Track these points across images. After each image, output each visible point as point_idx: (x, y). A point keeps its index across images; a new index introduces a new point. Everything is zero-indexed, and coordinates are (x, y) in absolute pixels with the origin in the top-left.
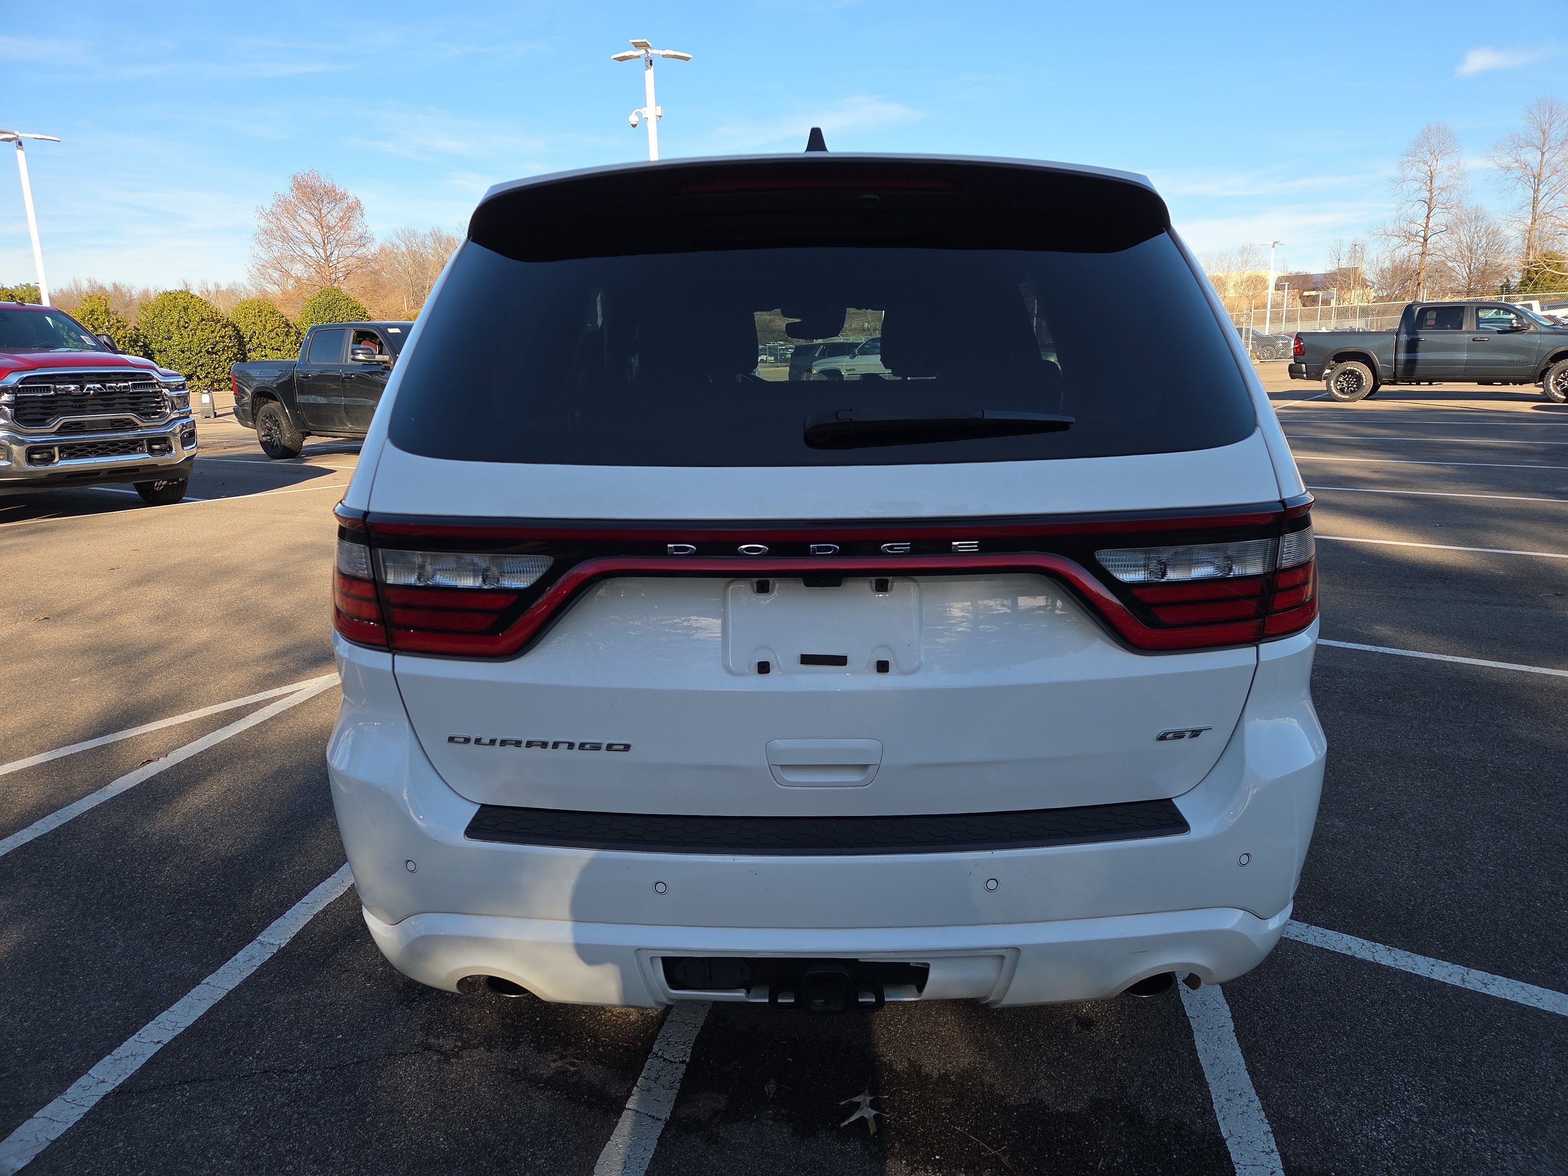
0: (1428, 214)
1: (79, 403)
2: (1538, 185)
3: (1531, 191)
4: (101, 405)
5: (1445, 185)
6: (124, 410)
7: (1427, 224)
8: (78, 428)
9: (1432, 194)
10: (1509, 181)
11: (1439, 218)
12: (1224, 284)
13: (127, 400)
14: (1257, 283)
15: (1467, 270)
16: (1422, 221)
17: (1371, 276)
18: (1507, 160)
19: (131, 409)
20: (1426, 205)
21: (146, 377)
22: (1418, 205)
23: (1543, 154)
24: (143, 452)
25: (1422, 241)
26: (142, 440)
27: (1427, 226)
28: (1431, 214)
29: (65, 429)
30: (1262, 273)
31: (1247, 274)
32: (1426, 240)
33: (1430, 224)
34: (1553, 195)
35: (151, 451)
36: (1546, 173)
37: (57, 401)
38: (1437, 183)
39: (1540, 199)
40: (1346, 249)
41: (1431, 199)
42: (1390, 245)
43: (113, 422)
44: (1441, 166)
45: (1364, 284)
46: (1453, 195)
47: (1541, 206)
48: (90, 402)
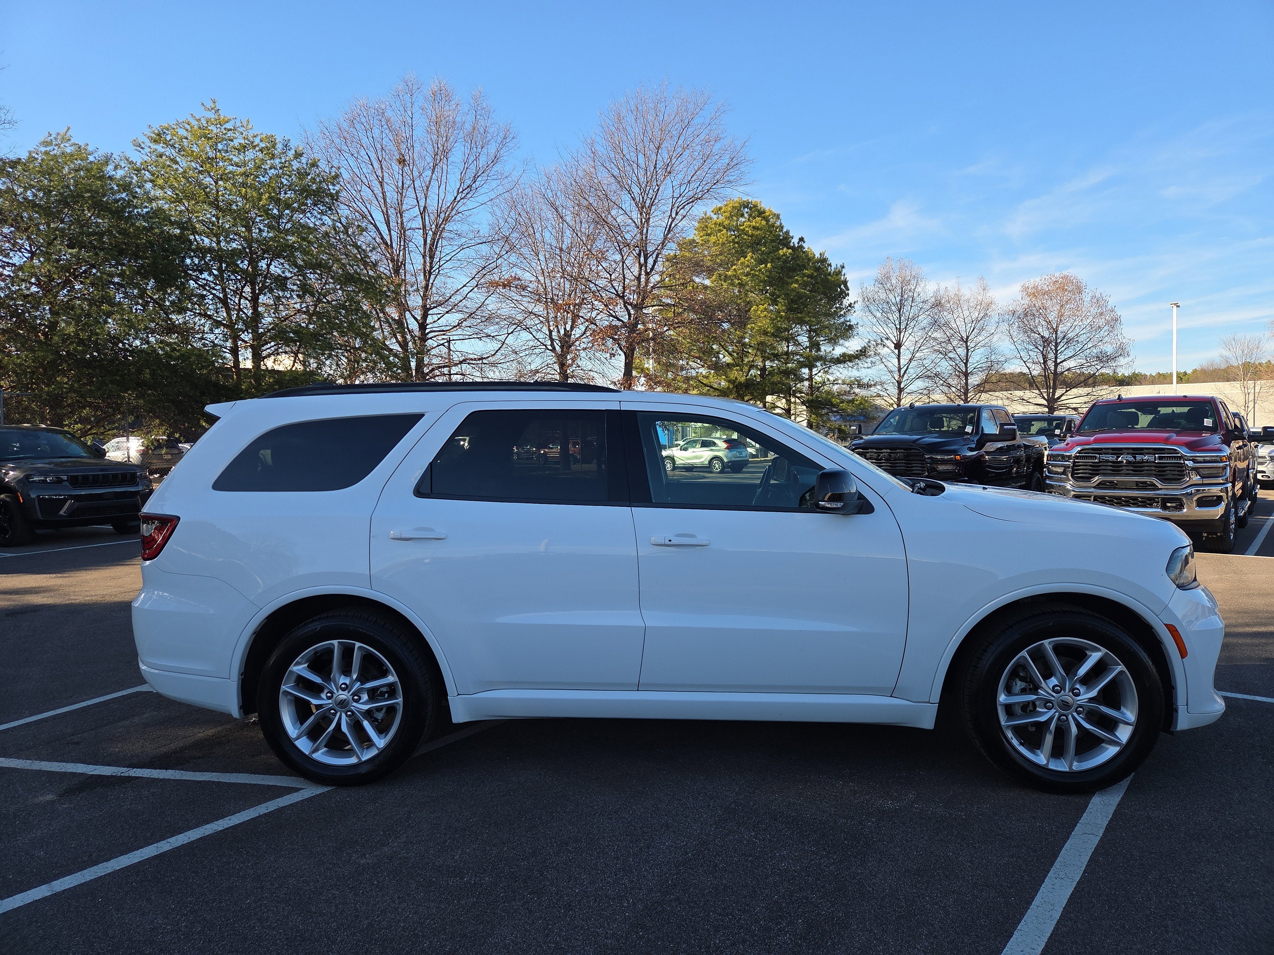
1: (1117, 468)
4: (1132, 470)
6: (1149, 475)
8: (1113, 486)
13: (1153, 468)
19: (1156, 475)
21: (1172, 451)
24: (1157, 507)
26: (1158, 498)
29: (1100, 486)
35: (1164, 507)
37: (1100, 466)
43: (1137, 483)
48: (1124, 468)
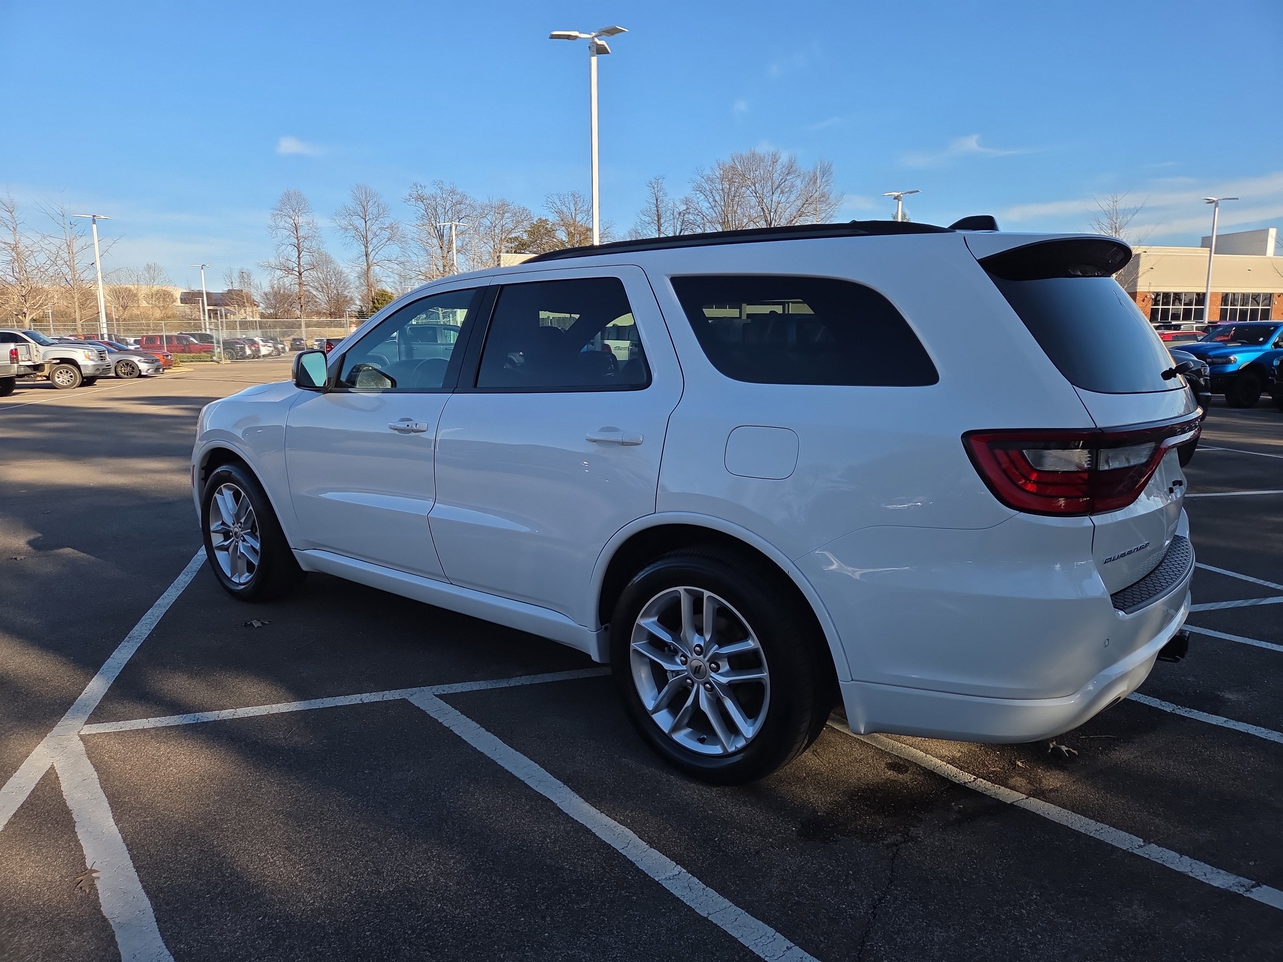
0: (299, 255)
2: (367, 244)
3: (363, 247)
5: (307, 236)
7: (299, 262)
9: (299, 240)
10: (348, 239)
11: (306, 258)
12: (135, 295)
14: (165, 296)
15: (327, 299)
16: (294, 258)
17: (257, 298)
18: (344, 223)
20: (295, 248)
22: (290, 248)
23: (366, 222)
25: (298, 274)
27: (299, 264)
28: (301, 255)
30: (170, 289)
31: (156, 288)
32: (300, 274)
33: (301, 263)
34: (377, 251)
36: (370, 236)
38: (301, 233)
39: (369, 253)
40: (236, 275)
41: (298, 244)
42: (275, 275)
44: (301, 220)
45: (254, 304)
46: (313, 243)
47: (371, 257)
